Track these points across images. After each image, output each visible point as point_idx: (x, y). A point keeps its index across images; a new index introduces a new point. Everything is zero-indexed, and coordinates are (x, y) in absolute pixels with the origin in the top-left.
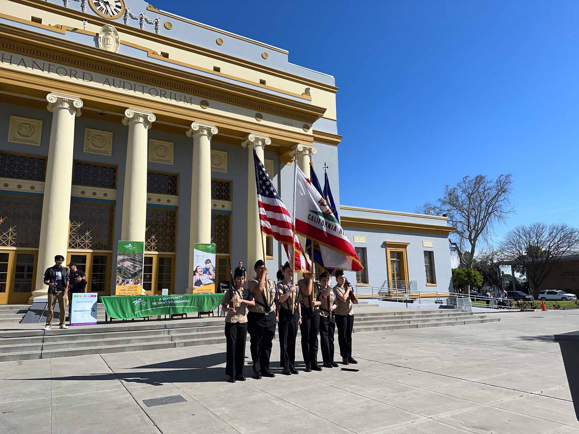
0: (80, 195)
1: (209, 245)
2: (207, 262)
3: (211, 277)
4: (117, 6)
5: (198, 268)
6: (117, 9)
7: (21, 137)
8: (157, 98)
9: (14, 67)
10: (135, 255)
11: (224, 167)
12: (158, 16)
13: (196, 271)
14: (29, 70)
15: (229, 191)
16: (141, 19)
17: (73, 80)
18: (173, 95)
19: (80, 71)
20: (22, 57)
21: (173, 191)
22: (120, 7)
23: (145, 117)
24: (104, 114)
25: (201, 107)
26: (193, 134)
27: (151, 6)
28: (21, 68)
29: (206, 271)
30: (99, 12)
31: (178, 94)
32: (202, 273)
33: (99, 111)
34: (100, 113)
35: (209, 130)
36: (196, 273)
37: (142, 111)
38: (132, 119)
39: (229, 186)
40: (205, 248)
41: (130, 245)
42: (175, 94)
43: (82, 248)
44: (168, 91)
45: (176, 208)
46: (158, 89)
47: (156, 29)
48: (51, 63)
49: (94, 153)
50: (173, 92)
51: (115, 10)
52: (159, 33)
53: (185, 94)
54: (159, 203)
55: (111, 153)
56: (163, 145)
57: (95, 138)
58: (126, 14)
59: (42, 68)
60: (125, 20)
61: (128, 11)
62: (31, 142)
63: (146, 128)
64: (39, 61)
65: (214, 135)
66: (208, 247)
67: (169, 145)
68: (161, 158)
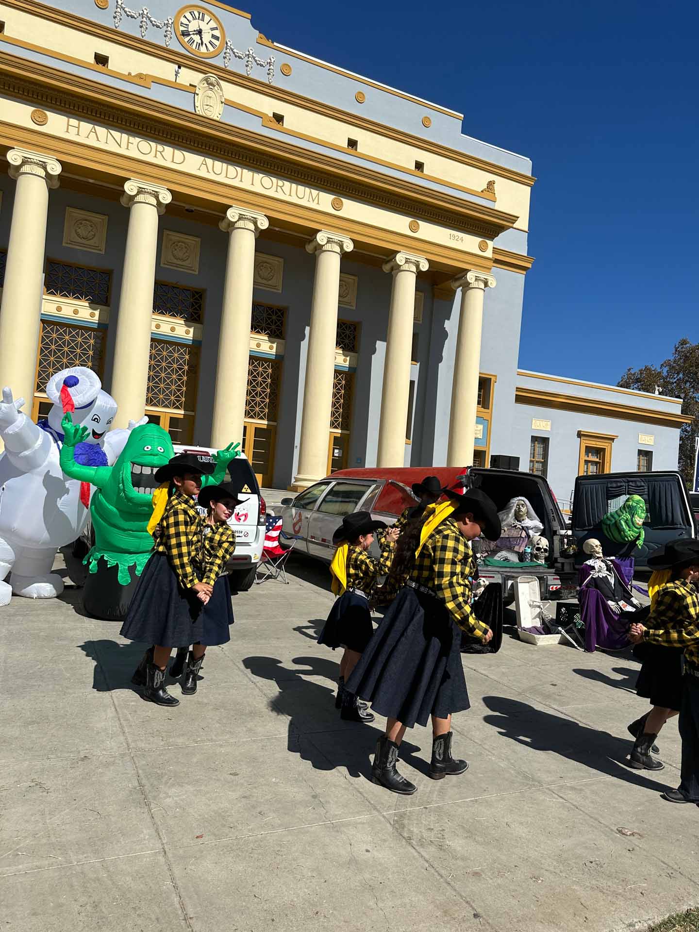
4: (213, 36)
6: (214, 41)
7: (80, 240)
11: (352, 300)
12: (271, 53)
14: (103, 145)
15: (355, 339)
16: (248, 58)
17: (161, 161)
21: (278, 333)
22: (217, 38)
23: (255, 222)
24: (192, 211)
25: (333, 207)
26: (316, 250)
27: (262, 35)
30: (187, 46)
33: (187, 207)
34: (187, 210)
35: (341, 245)
37: (249, 212)
38: (236, 221)
39: (356, 330)
43: (155, 405)
45: (281, 358)
46: (273, 177)
47: (269, 75)
49: (175, 268)
51: (210, 42)
52: (273, 82)
54: (258, 350)
55: (197, 269)
56: (268, 261)
57: (177, 245)
58: (225, 49)
59: (118, 141)
60: (225, 58)
61: (229, 43)
62: (90, 246)
63: (254, 238)
65: (346, 252)
67: (277, 262)
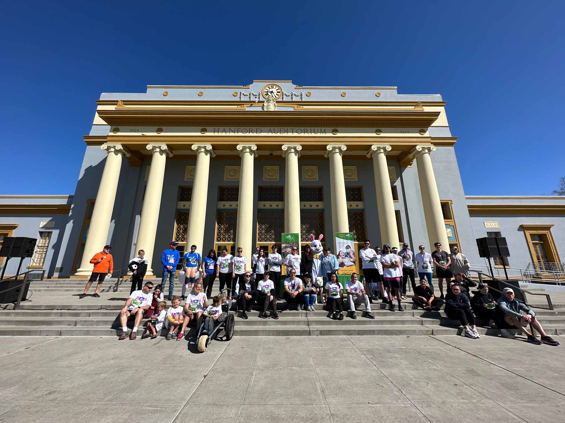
0: (262, 207)
1: (347, 234)
2: (348, 247)
3: (352, 260)
5: (341, 252)
7: (231, 177)
8: (302, 135)
9: (220, 134)
10: (293, 243)
11: (355, 178)
12: (301, 91)
13: (339, 255)
14: (228, 134)
15: (360, 194)
16: (292, 95)
17: (251, 134)
18: (312, 130)
19: (254, 128)
20: (224, 128)
21: (321, 199)
22: (279, 92)
23: (295, 148)
25: (333, 134)
26: (329, 155)
27: (297, 86)
28: (224, 134)
29: (347, 255)
31: (316, 128)
32: (344, 257)
33: (269, 152)
34: (270, 155)
35: (340, 148)
36: (339, 257)
37: (292, 145)
38: (287, 151)
39: (360, 190)
40: (344, 236)
41: (290, 236)
42: (314, 129)
43: (266, 241)
44: (309, 129)
45: (323, 210)
46: (302, 128)
47: (301, 98)
48: (238, 128)
49: (269, 180)
50: (312, 128)
51: (277, 94)
52: (303, 100)
53: (321, 128)
54: (311, 208)
55: (279, 179)
56: (311, 168)
57: (269, 171)
58: (283, 95)
59: (234, 132)
60: (283, 98)
61: (284, 92)
62: (235, 179)
63: (296, 156)
64: (233, 128)
65: (344, 152)
66: (347, 235)
67: (315, 168)
68: (310, 177)
